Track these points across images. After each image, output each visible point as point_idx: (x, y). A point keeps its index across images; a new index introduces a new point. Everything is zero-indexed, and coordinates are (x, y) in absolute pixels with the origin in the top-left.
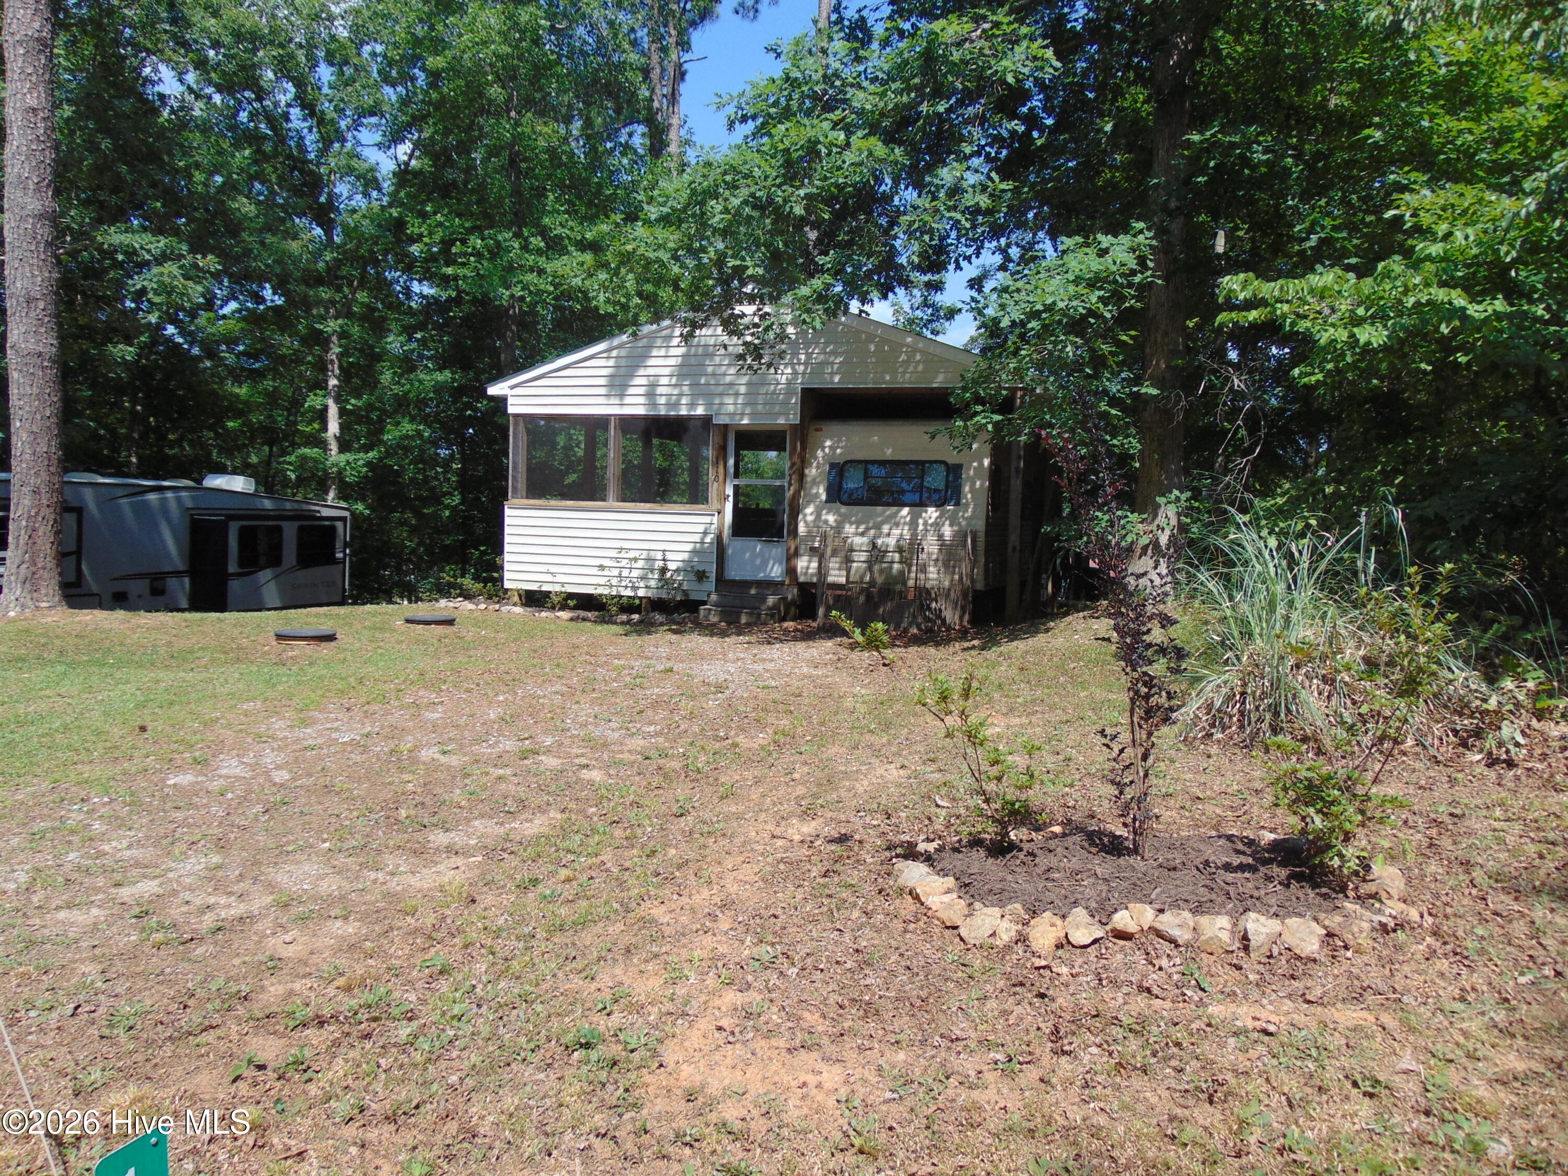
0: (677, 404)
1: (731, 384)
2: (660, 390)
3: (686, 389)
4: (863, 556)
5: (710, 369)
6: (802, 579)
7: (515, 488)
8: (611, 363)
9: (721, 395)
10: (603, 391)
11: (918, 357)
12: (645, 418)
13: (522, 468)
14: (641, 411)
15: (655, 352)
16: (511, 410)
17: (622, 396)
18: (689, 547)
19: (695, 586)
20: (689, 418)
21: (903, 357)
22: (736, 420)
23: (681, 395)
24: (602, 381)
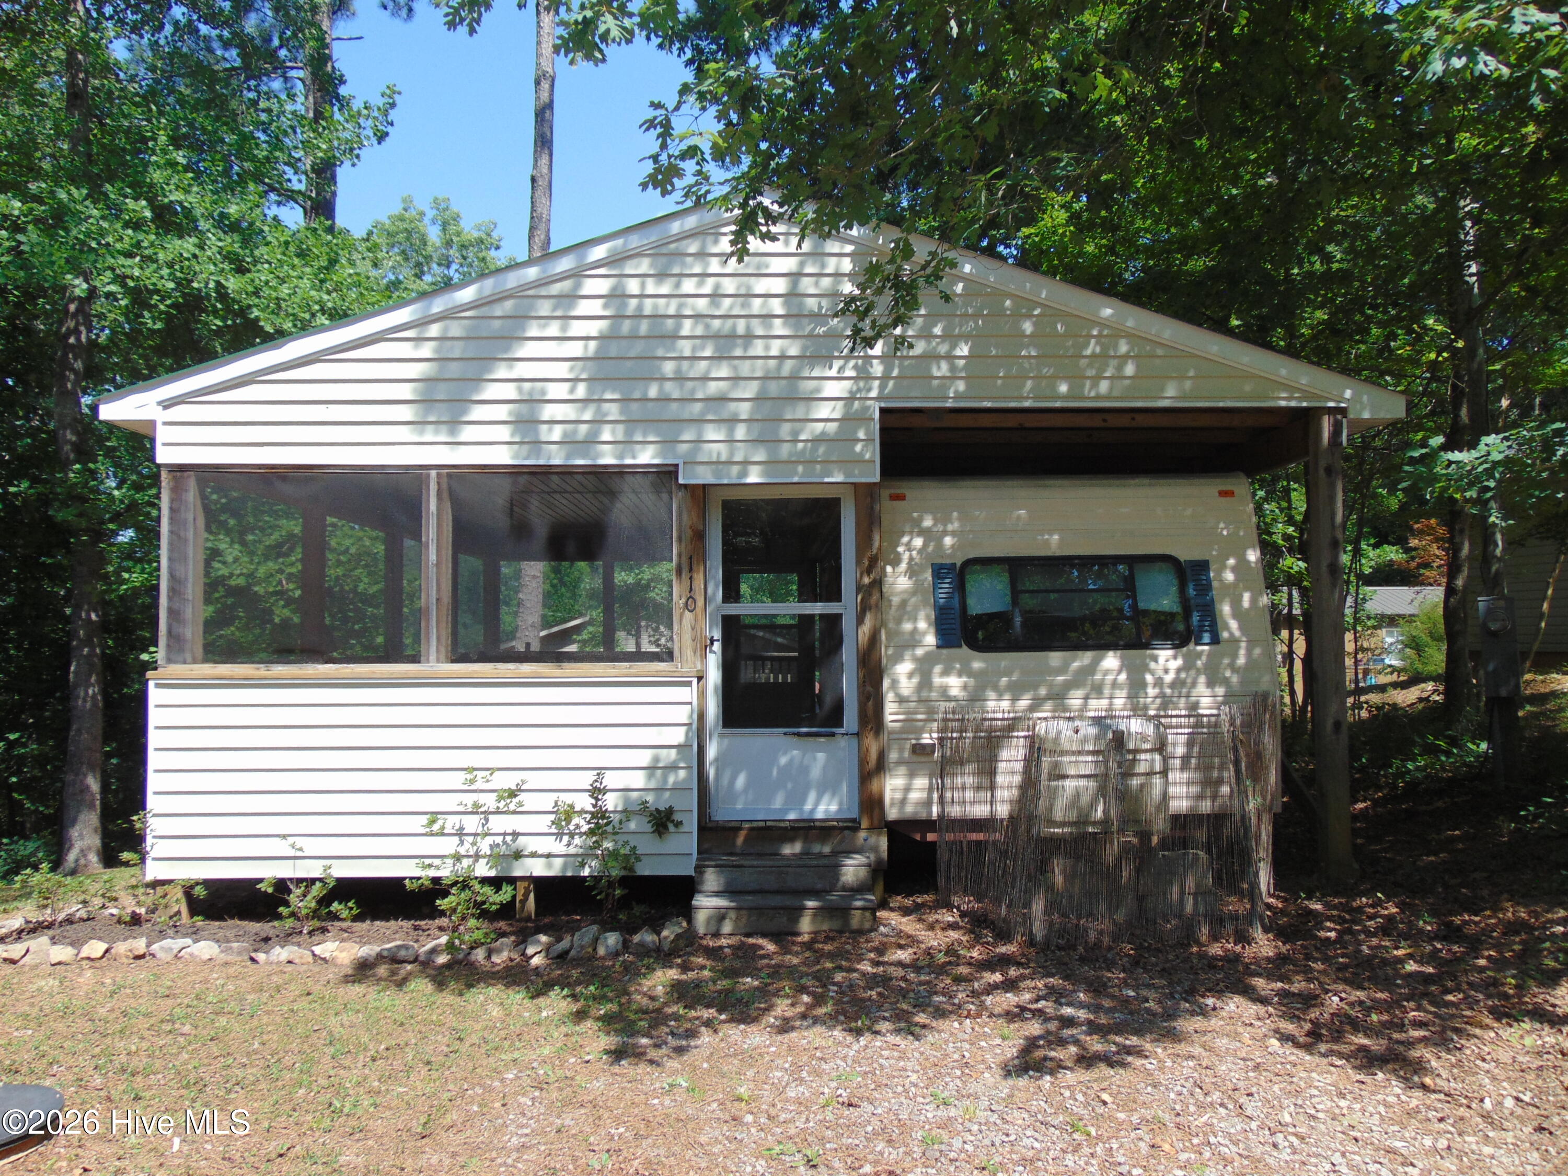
0: (591, 441)
1: (723, 399)
2: (549, 412)
3: (613, 411)
4: (1087, 764)
5: (669, 368)
6: (892, 814)
7: (176, 640)
8: (426, 350)
9: (700, 421)
10: (406, 413)
11: (1123, 348)
12: (514, 471)
13: (194, 589)
14: (502, 456)
15: (533, 330)
16: (164, 456)
17: (454, 424)
18: (644, 758)
19: (647, 844)
20: (620, 472)
21: (1092, 348)
22: (731, 476)
23: (597, 422)
24: (406, 391)
